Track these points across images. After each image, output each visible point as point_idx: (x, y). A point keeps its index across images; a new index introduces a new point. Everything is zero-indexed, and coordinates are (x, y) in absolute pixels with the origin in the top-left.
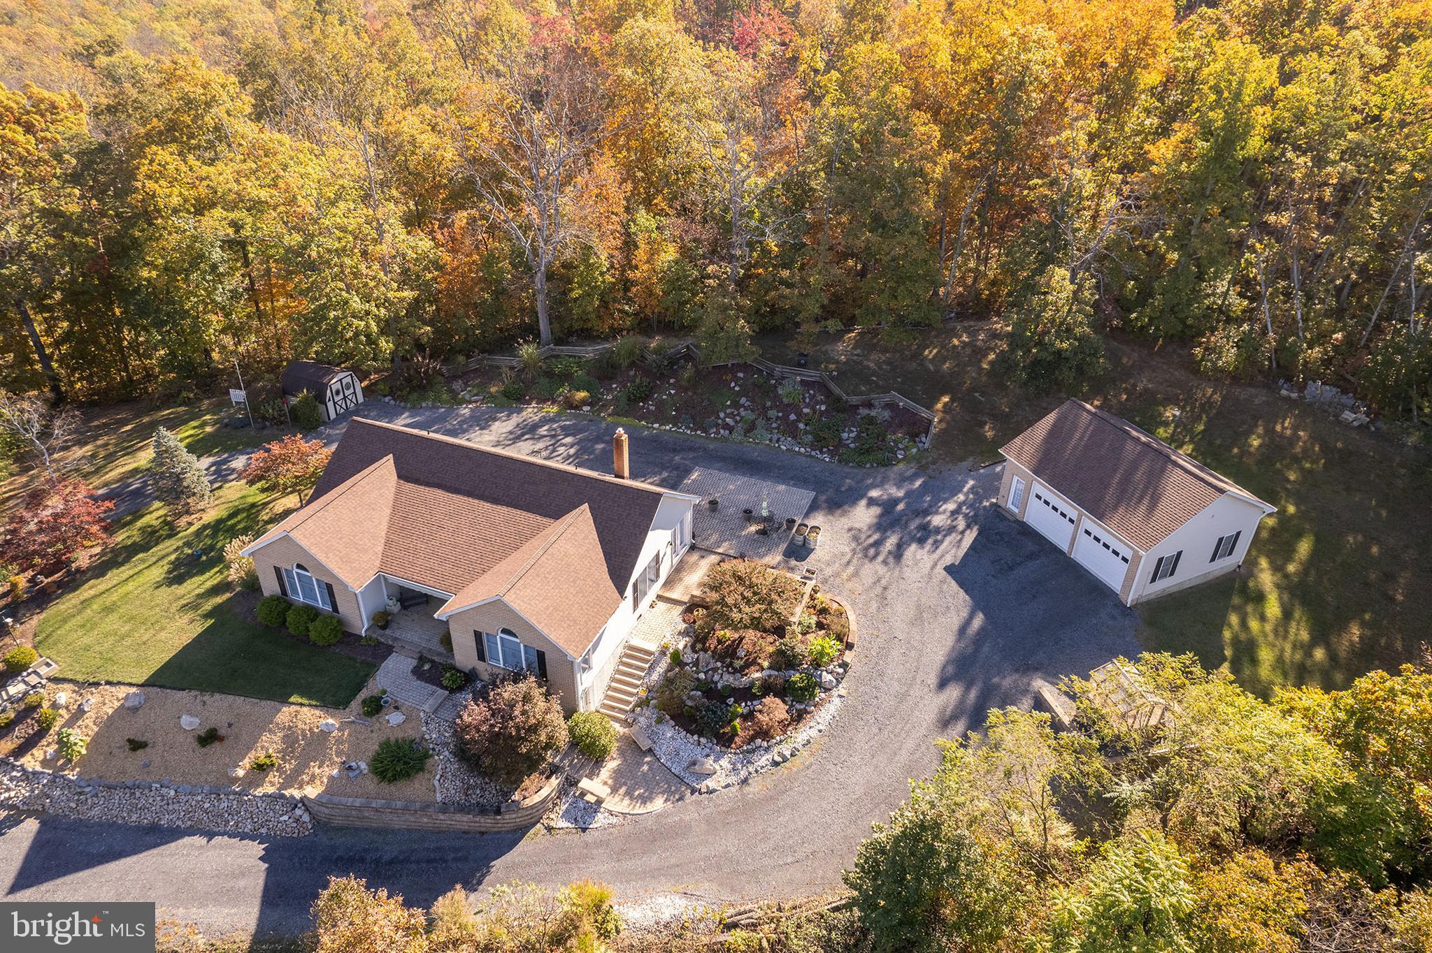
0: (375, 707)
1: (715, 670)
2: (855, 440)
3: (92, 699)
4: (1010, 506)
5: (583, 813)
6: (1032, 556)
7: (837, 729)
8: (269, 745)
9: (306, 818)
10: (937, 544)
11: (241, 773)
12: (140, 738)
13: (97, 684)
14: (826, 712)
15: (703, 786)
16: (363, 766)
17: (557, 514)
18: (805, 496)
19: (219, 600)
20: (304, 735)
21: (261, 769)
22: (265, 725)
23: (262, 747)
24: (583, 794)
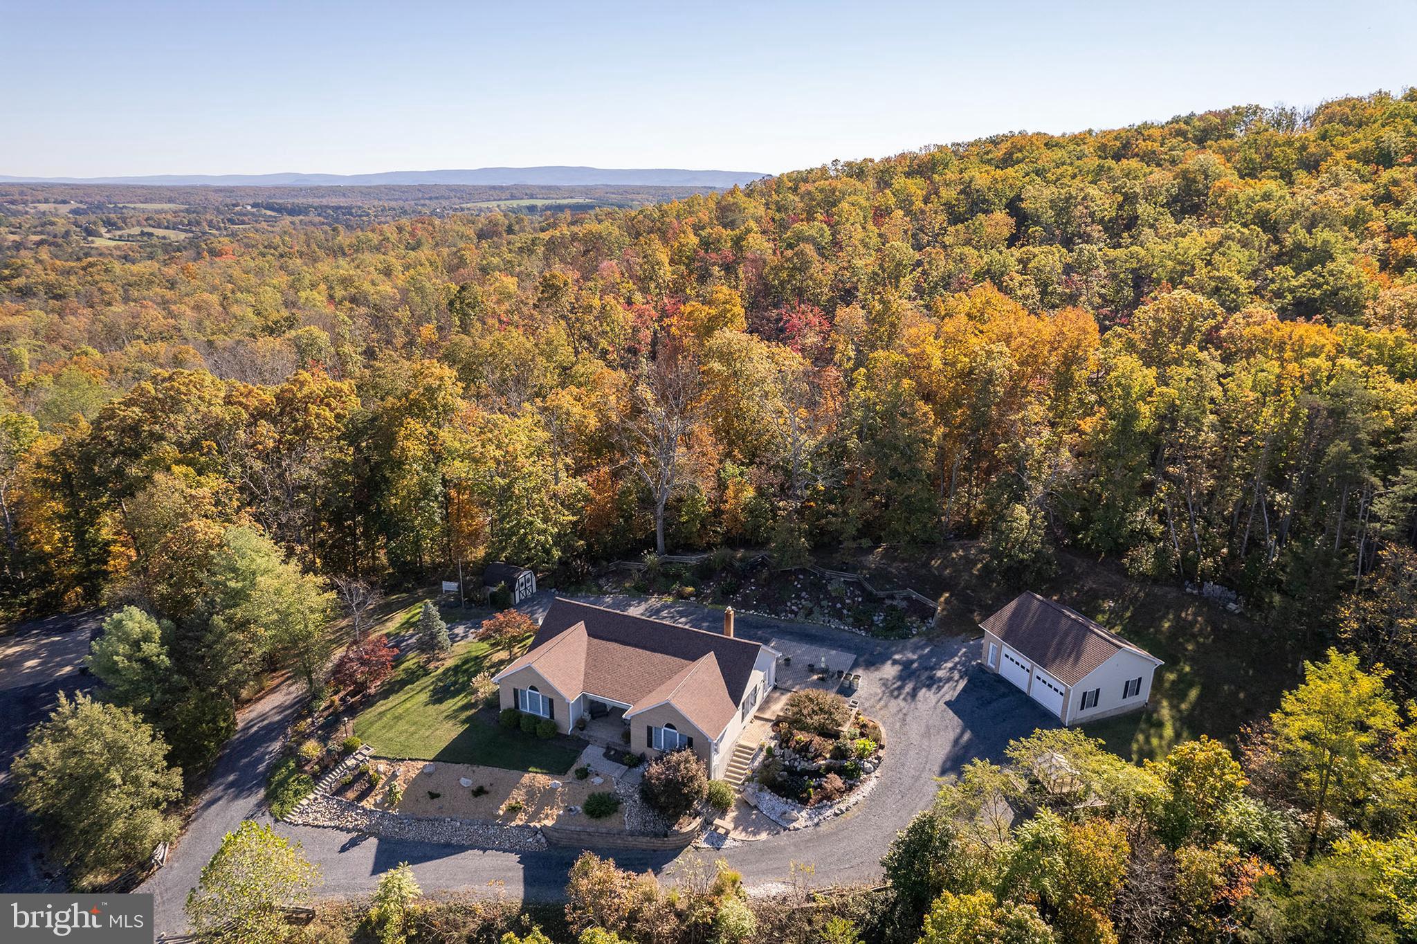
0: (583, 774)
1: (795, 760)
3: (401, 769)
4: (989, 664)
5: (717, 840)
6: (1003, 696)
7: (874, 796)
8: (518, 796)
9: (543, 840)
10: (939, 688)
11: (501, 813)
12: (434, 791)
13: (403, 760)
14: (868, 786)
15: (791, 826)
16: (579, 808)
17: (694, 657)
18: (850, 658)
19: (470, 713)
20: (540, 791)
21: (514, 810)
22: (515, 784)
23: (513, 798)
24: (716, 829)
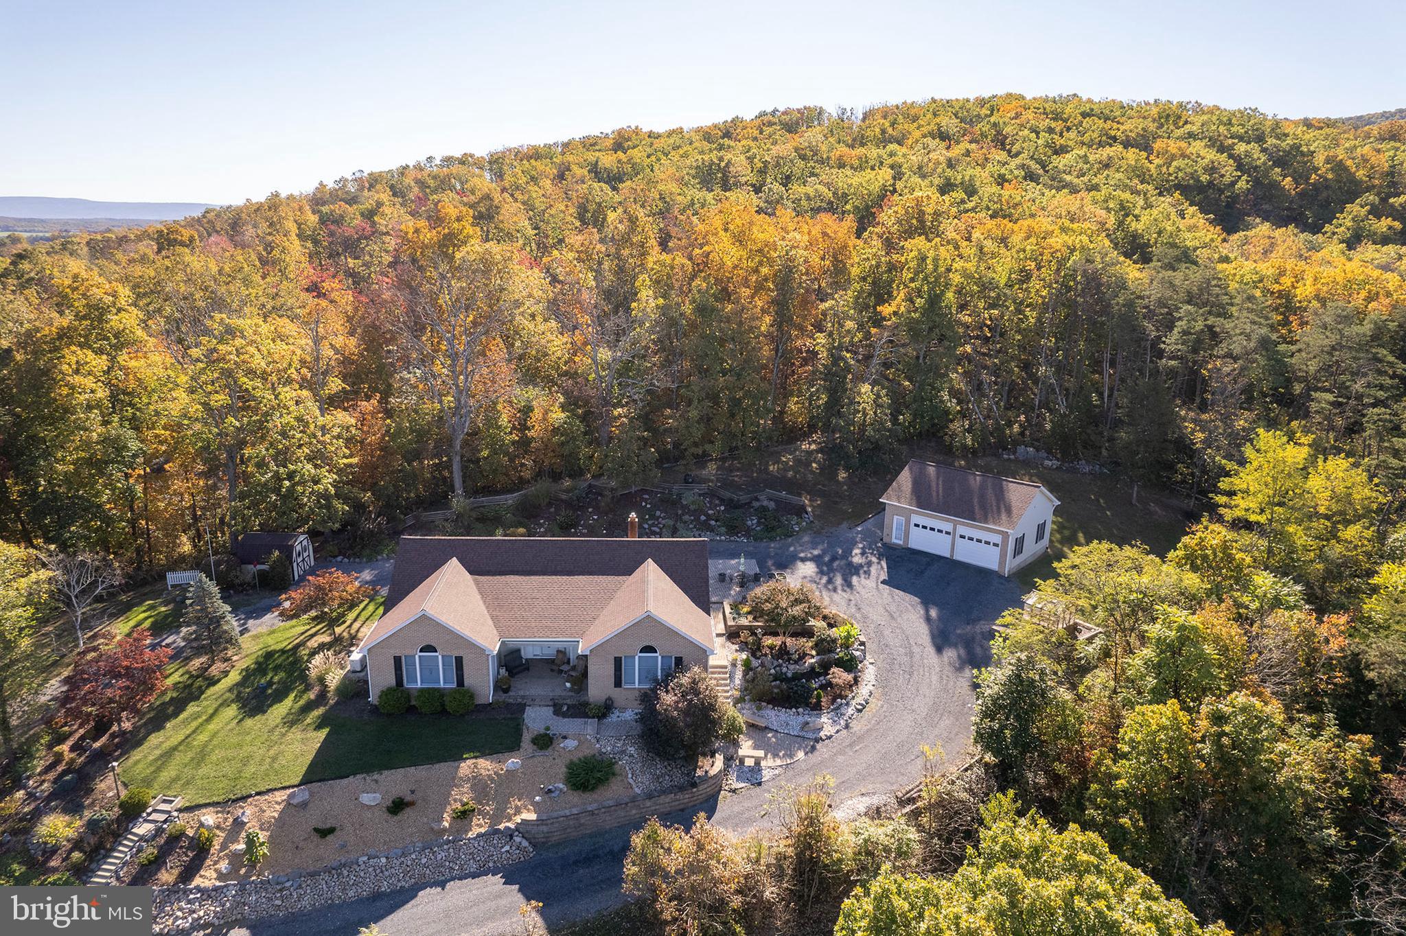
0: (544, 741)
2: (759, 523)
3: (248, 812)
4: (894, 541)
5: (753, 776)
7: (883, 682)
8: (462, 796)
10: (866, 573)
11: (446, 824)
12: (321, 826)
14: (869, 674)
15: (822, 734)
16: (561, 786)
17: (628, 569)
18: (751, 564)
20: (492, 780)
21: (464, 815)
22: (453, 782)
23: (455, 800)
24: (742, 762)
